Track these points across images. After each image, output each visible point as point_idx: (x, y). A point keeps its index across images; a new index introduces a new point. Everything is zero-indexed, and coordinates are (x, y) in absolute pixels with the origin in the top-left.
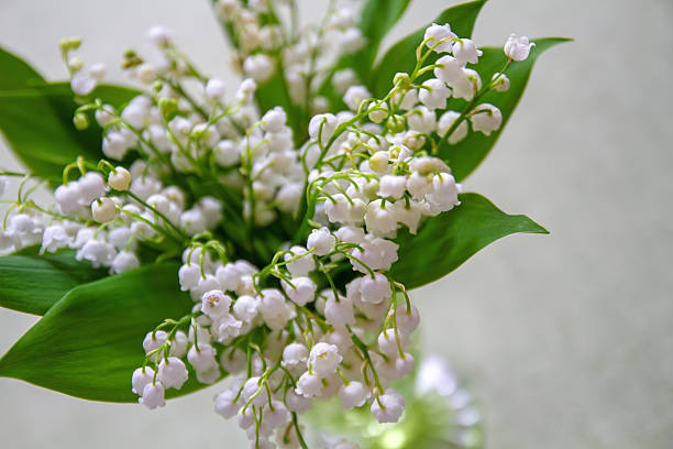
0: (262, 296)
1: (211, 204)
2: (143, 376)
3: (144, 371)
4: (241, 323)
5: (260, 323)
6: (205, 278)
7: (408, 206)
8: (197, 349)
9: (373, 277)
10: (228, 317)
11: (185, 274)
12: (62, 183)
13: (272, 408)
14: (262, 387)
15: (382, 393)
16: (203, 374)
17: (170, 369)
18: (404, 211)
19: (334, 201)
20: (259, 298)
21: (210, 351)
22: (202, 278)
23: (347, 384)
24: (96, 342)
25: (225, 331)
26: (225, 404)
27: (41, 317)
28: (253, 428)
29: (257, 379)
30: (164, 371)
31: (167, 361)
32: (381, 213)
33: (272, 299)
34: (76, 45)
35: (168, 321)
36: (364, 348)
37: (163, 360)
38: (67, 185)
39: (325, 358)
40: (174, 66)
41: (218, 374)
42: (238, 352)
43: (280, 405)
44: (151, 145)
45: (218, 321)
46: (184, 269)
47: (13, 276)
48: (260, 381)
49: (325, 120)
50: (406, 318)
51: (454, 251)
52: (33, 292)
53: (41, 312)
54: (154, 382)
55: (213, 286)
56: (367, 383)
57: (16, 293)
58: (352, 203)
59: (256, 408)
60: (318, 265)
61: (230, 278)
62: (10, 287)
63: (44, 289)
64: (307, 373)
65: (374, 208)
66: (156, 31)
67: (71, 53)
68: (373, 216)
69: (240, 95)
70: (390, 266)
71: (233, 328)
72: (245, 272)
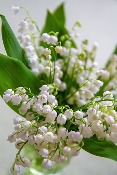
0: (53, 111)
1: (64, 85)
2: (11, 91)
3: (12, 91)
4: (42, 109)
5: (45, 116)
6: (47, 92)
7: (104, 131)
8: (27, 103)
9: (80, 134)
10: (41, 104)
11: (45, 87)
12: (48, 33)
13: (25, 133)
14: (29, 126)
15: (50, 160)
16: (21, 110)
17: (17, 97)
18: (102, 131)
19: (93, 110)
20: (52, 110)
21: (29, 107)
22: (46, 91)
23: (46, 149)
24: (10, 76)
25: (37, 106)
26: (18, 120)
27: (7, 55)
28: (16, 131)
29: (31, 123)
30: (16, 96)
31: (19, 95)
32: (99, 124)
33: (54, 113)
34: (80, 25)
35: (30, 89)
36: (58, 147)
37: (18, 94)
38: (48, 35)
39: (49, 137)
40: (91, 54)
41: (24, 114)
42: (33, 115)
43: (27, 134)
44: (69, 60)
45: (39, 102)
46: (45, 86)
47: (13, 42)
48: (31, 124)
49: (110, 94)
50: (75, 151)
51: (102, 152)
52: (12, 50)
53: (9, 55)
54: (11, 95)
55: (47, 95)
56: (50, 154)
57: (9, 45)
58: (96, 114)
59: (23, 128)
60: (71, 119)
61: (52, 99)
62: (10, 43)
63: (15, 53)
64: (42, 135)
65: (99, 122)
66: (96, 44)
67: (77, 26)
68: (96, 123)
69: (98, 71)
70: (86, 138)
71: (40, 108)
72: (55, 103)
